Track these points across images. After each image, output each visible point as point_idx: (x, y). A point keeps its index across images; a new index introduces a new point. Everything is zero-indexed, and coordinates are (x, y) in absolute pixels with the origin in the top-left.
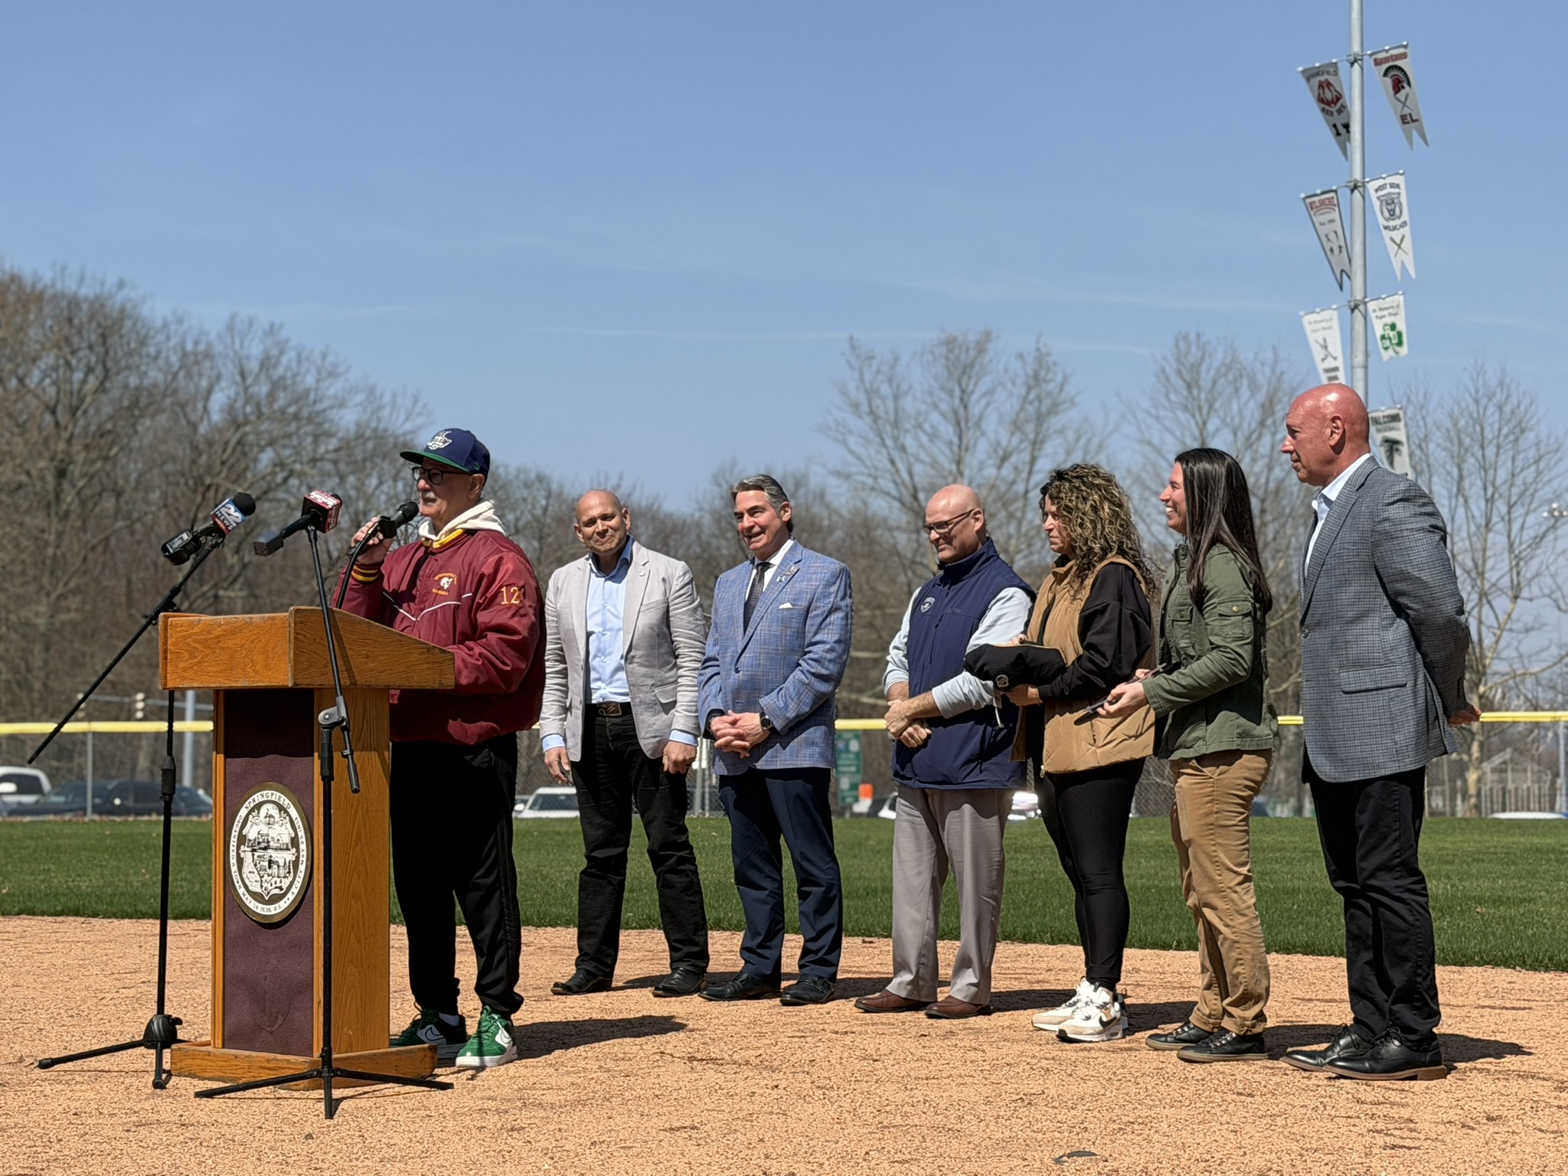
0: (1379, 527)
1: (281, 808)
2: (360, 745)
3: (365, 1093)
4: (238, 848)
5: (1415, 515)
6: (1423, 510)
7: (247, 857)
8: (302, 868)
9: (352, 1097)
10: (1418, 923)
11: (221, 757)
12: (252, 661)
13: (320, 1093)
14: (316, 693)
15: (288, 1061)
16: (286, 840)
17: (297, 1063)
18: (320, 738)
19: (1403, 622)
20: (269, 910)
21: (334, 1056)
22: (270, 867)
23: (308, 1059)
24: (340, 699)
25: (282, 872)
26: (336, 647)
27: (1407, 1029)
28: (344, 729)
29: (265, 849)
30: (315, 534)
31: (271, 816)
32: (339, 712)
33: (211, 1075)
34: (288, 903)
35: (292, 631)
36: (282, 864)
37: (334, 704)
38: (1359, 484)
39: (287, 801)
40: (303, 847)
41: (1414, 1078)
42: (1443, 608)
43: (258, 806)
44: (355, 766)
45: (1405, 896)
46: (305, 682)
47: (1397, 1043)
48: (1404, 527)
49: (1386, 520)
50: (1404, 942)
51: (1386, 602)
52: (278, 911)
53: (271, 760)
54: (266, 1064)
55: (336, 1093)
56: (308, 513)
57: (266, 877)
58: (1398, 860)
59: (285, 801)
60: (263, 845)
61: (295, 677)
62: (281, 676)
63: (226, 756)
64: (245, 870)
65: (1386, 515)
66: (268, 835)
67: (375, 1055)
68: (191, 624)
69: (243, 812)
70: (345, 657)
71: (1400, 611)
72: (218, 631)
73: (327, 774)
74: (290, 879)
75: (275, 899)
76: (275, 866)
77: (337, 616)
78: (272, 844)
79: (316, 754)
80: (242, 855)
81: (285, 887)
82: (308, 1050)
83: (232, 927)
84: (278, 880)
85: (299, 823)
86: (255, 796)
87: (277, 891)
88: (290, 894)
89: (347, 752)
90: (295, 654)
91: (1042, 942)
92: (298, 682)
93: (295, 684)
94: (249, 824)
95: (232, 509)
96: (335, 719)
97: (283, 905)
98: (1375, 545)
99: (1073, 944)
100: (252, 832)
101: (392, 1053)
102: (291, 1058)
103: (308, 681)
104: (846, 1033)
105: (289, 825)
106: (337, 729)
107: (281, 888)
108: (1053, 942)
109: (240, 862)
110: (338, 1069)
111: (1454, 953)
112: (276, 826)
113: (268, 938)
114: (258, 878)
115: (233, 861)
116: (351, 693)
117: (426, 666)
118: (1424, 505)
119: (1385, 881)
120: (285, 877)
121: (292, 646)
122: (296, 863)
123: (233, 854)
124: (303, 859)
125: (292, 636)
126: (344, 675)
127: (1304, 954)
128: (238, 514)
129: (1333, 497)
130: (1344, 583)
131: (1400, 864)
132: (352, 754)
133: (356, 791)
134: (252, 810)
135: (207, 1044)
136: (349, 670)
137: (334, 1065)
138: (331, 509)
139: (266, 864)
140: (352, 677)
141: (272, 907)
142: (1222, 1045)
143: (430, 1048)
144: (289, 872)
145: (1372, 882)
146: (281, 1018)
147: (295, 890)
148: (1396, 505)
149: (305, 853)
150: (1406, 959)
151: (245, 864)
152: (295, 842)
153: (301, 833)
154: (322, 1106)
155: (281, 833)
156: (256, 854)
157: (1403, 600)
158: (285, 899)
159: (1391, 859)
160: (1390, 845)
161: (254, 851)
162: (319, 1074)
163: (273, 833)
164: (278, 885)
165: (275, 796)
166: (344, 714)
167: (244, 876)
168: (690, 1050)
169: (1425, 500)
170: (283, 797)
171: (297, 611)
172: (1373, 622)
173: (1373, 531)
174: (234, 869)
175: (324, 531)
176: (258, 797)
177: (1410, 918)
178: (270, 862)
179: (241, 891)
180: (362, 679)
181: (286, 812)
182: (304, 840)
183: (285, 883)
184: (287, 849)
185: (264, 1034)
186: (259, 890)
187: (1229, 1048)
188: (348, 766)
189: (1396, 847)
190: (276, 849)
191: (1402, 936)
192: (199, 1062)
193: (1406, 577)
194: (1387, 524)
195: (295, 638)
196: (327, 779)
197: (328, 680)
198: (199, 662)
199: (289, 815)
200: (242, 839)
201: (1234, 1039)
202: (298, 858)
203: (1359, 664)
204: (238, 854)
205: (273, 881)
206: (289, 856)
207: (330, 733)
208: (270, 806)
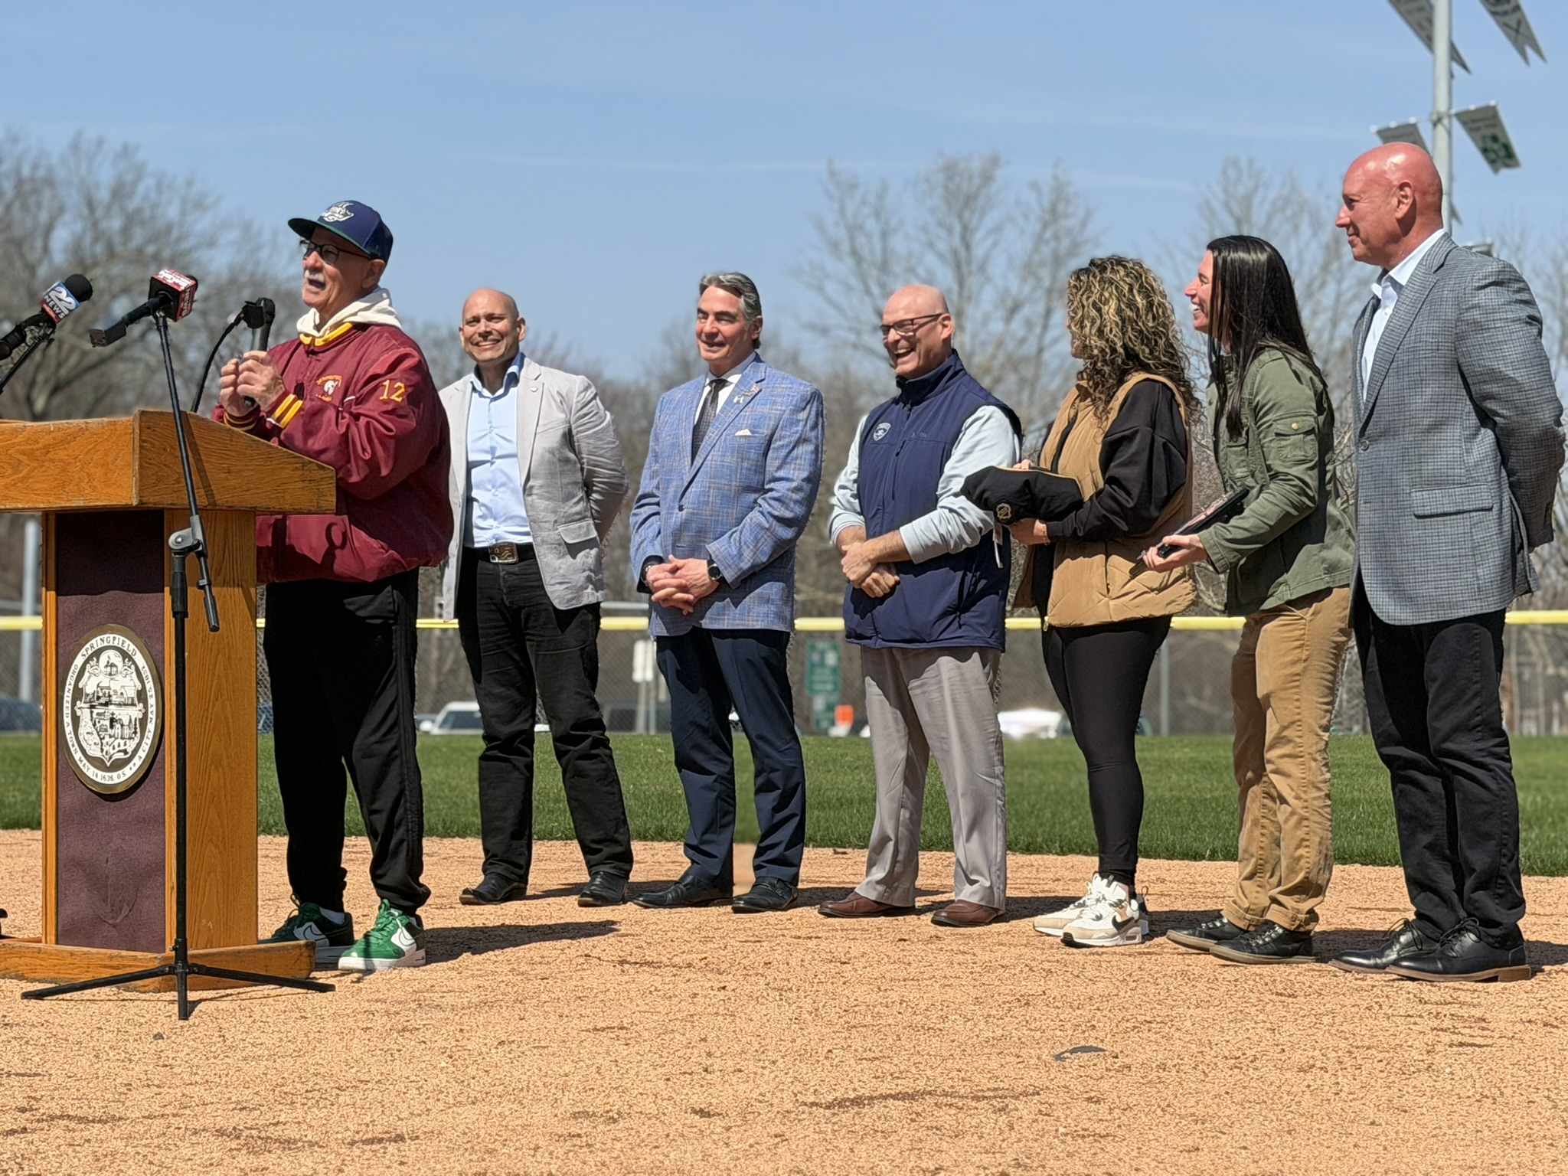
0: (1467, 316)
1: (125, 655)
2: (221, 578)
3: (228, 995)
4: (74, 704)
5: (1510, 303)
6: (1518, 296)
7: (85, 714)
8: (151, 727)
9: (211, 999)
10: (1503, 793)
11: (52, 594)
12: (88, 475)
13: (173, 995)
14: (165, 513)
15: (135, 958)
16: (133, 694)
17: (147, 959)
18: (172, 565)
19: (1490, 432)
20: (111, 778)
21: (190, 952)
22: (112, 727)
23: (159, 956)
24: (195, 519)
25: (127, 732)
26: (191, 460)
27: (1488, 922)
28: (200, 554)
29: (106, 704)
30: (165, 322)
31: (112, 665)
32: (194, 534)
33: (42, 976)
34: (135, 769)
35: (137, 436)
36: (126, 723)
37: (188, 525)
38: (1436, 264)
39: (132, 647)
40: (152, 701)
41: (1494, 979)
42: (1540, 416)
43: (98, 653)
44: (213, 598)
45: (1488, 760)
46: (153, 500)
47: (1472, 936)
48: (1497, 316)
49: (1474, 307)
50: (1487, 816)
51: (1469, 407)
52: (123, 779)
53: (113, 597)
54: (109, 963)
55: (192, 996)
56: (157, 294)
57: (107, 739)
58: (1479, 718)
59: (130, 647)
60: (102, 700)
61: (140, 495)
62: (123, 492)
63: (58, 594)
64: (82, 730)
65: (1476, 301)
66: (109, 688)
67: (239, 952)
68: (15, 432)
69: (79, 661)
70: (201, 471)
71: (1485, 418)
72: (47, 440)
73: (179, 608)
74: (137, 740)
75: (118, 765)
76: (118, 726)
77: (191, 420)
78: (114, 699)
79: (167, 589)
80: (79, 713)
81: (130, 750)
82: (160, 946)
83: (66, 800)
84: (122, 742)
85: (146, 673)
86: (93, 641)
87: (121, 755)
88: (137, 758)
89: (204, 582)
90: (141, 466)
91: (1049, 852)
92: (145, 500)
93: (141, 503)
94: (86, 675)
95: (64, 293)
96: (189, 543)
97: (128, 772)
98: (1460, 338)
99: (1086, 854)
100: (89, 686)
101: (260, 950)
102: (139, 954)
103: (156, 499)
104: (810, 938)
105: (134, 675)
106: (193, 554)
107: (125, 752)
108: (1063, 853)
109: (76, 720)
110: (194, 965)
111: (1542, 861)
112: (119, 677)
113: (108, 813)
114: (97, 740)
115: (67, 720)
116: (210, 514)
117: (300, 485)
118: (1520, 290)
119: (1464, 744)
120: (130, 738)
121: (137, 456)
122: (143, 722)
123: (67, 711)
124: (152, 716)
125: (137, 444)
126: (200, 493)
127: (1362, 864)
128: (71, 300)
129: (1403, 281)
130: (1420, 382)
131: (1482, 723)
132: (209, 584)
133: (215, 629)
134: (90, 658)
135: (39, 941)
136: (207, 487)
137: (190, 961)
138: (184, 291)
139: (107, 723)
140: (210, 494)
141: (115, 775)
142: (1266, 943)
143: (307, 945)
144: (135, 733)
145: (1450, 746)
146: (126, 909)
147: (142, 754)
148: (1488, 290)
149: (154, 709)
150: (1487, 836)
151: (82, 724)
152: (142, 695)
153: (150, 685)
154: (175, 1008)
155: (126, 684)
156: (95, 711)
157: (1491, 405)
158: (131, 765)
159: (1470, 717)
160: (1469, 702)
161: (92, 707)
162: (172, 971)
163: (114, 686)
164: (122, 748)
165: (119, 640)
166: (200, 536)
167: (81, 738)
168: (620, 953)
169: (1521, 285)
170: (128, 642)
171: (143, 413)
172: (1454, 432)
173: (1458, 320)
174: (69, 729)
175: (175, 320)
176: (97, 642)
177: (1493, 786)
178: (112, 720)
179: (78, 756)
180: (222, 498)
181: (131, 659)
182: (153, 693)
183: (131, 746)
184: (133, 704)
185: (106, 927)
186: (97, 754)
187: (1273, 947)
188: (205, 599)
189: (1476, 702)
190: (119, 705)
191: (1486, 808)
192: (28, 960)
193: (1495, 376)
194: (1476, 312)
195: (141, 447)
196: (180, 615)
197: (181, 499)
198: (25, 478)
199: (134, 663)
200: (78, 693)
201: (1280, 936)
202: (145, 714)
203: (1438, 482)
204: (74, 712)
205: (116, 743)
206: (135, 713)
207: (183, 560)
208: (111, 653)
